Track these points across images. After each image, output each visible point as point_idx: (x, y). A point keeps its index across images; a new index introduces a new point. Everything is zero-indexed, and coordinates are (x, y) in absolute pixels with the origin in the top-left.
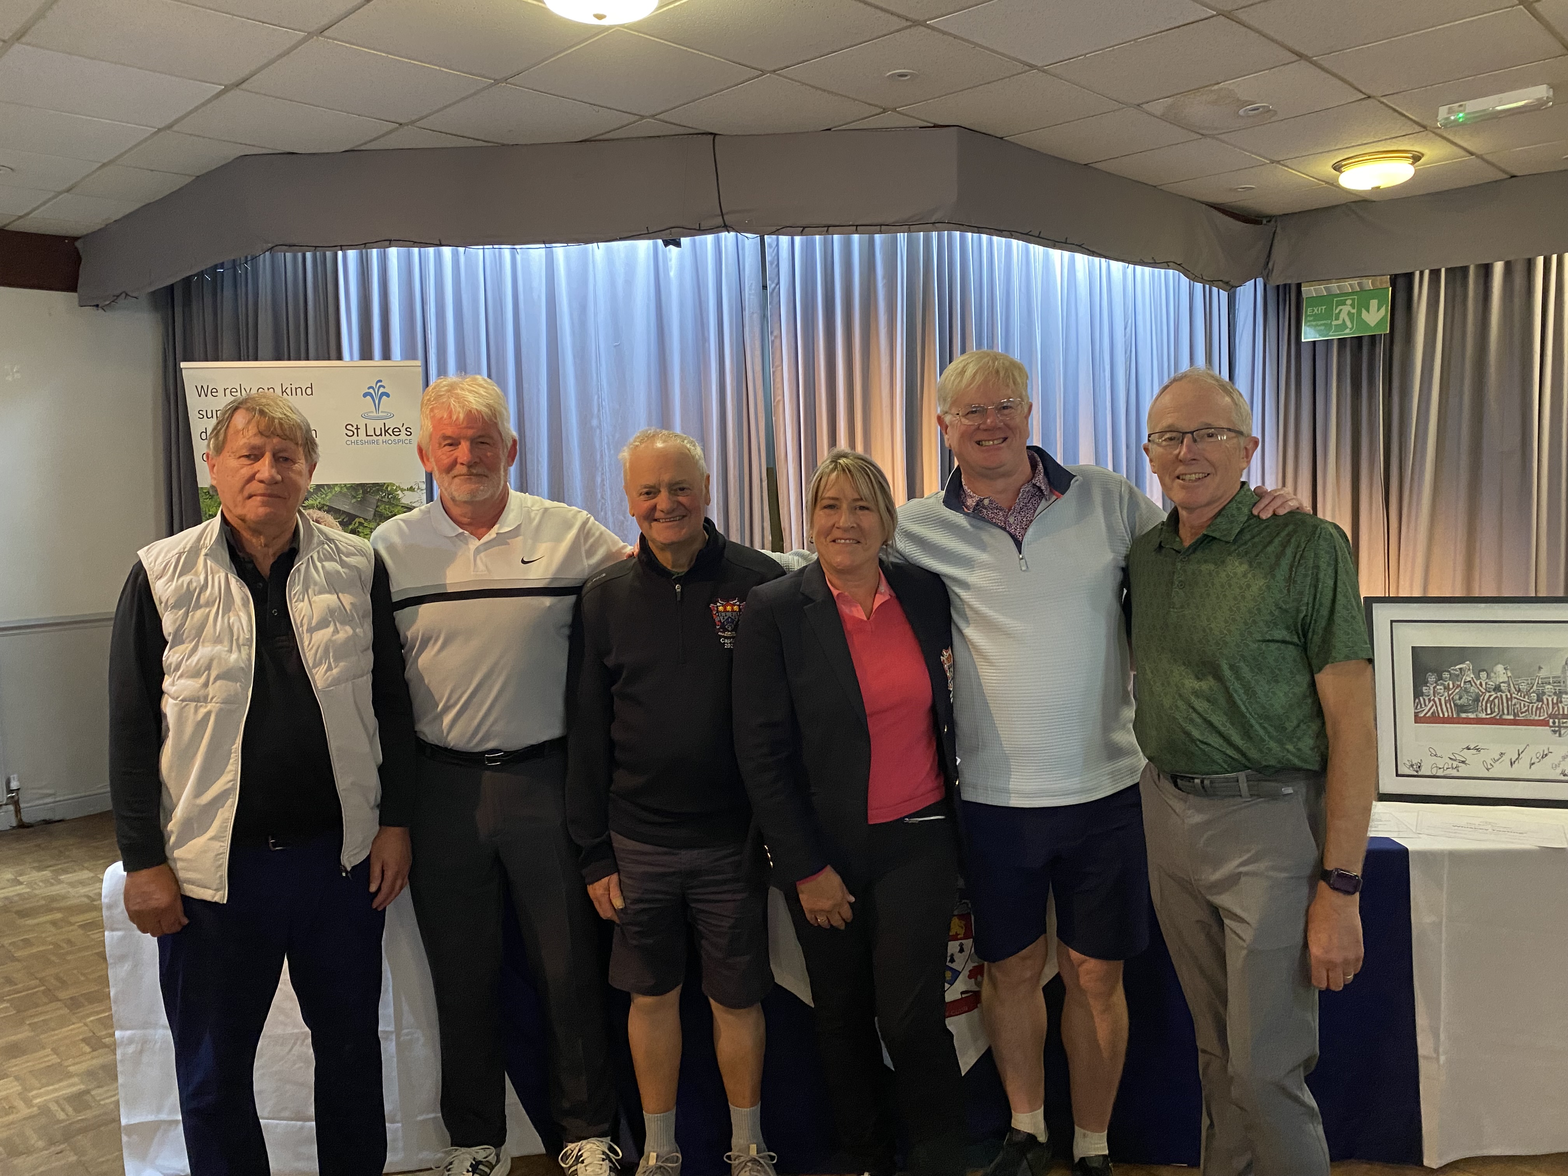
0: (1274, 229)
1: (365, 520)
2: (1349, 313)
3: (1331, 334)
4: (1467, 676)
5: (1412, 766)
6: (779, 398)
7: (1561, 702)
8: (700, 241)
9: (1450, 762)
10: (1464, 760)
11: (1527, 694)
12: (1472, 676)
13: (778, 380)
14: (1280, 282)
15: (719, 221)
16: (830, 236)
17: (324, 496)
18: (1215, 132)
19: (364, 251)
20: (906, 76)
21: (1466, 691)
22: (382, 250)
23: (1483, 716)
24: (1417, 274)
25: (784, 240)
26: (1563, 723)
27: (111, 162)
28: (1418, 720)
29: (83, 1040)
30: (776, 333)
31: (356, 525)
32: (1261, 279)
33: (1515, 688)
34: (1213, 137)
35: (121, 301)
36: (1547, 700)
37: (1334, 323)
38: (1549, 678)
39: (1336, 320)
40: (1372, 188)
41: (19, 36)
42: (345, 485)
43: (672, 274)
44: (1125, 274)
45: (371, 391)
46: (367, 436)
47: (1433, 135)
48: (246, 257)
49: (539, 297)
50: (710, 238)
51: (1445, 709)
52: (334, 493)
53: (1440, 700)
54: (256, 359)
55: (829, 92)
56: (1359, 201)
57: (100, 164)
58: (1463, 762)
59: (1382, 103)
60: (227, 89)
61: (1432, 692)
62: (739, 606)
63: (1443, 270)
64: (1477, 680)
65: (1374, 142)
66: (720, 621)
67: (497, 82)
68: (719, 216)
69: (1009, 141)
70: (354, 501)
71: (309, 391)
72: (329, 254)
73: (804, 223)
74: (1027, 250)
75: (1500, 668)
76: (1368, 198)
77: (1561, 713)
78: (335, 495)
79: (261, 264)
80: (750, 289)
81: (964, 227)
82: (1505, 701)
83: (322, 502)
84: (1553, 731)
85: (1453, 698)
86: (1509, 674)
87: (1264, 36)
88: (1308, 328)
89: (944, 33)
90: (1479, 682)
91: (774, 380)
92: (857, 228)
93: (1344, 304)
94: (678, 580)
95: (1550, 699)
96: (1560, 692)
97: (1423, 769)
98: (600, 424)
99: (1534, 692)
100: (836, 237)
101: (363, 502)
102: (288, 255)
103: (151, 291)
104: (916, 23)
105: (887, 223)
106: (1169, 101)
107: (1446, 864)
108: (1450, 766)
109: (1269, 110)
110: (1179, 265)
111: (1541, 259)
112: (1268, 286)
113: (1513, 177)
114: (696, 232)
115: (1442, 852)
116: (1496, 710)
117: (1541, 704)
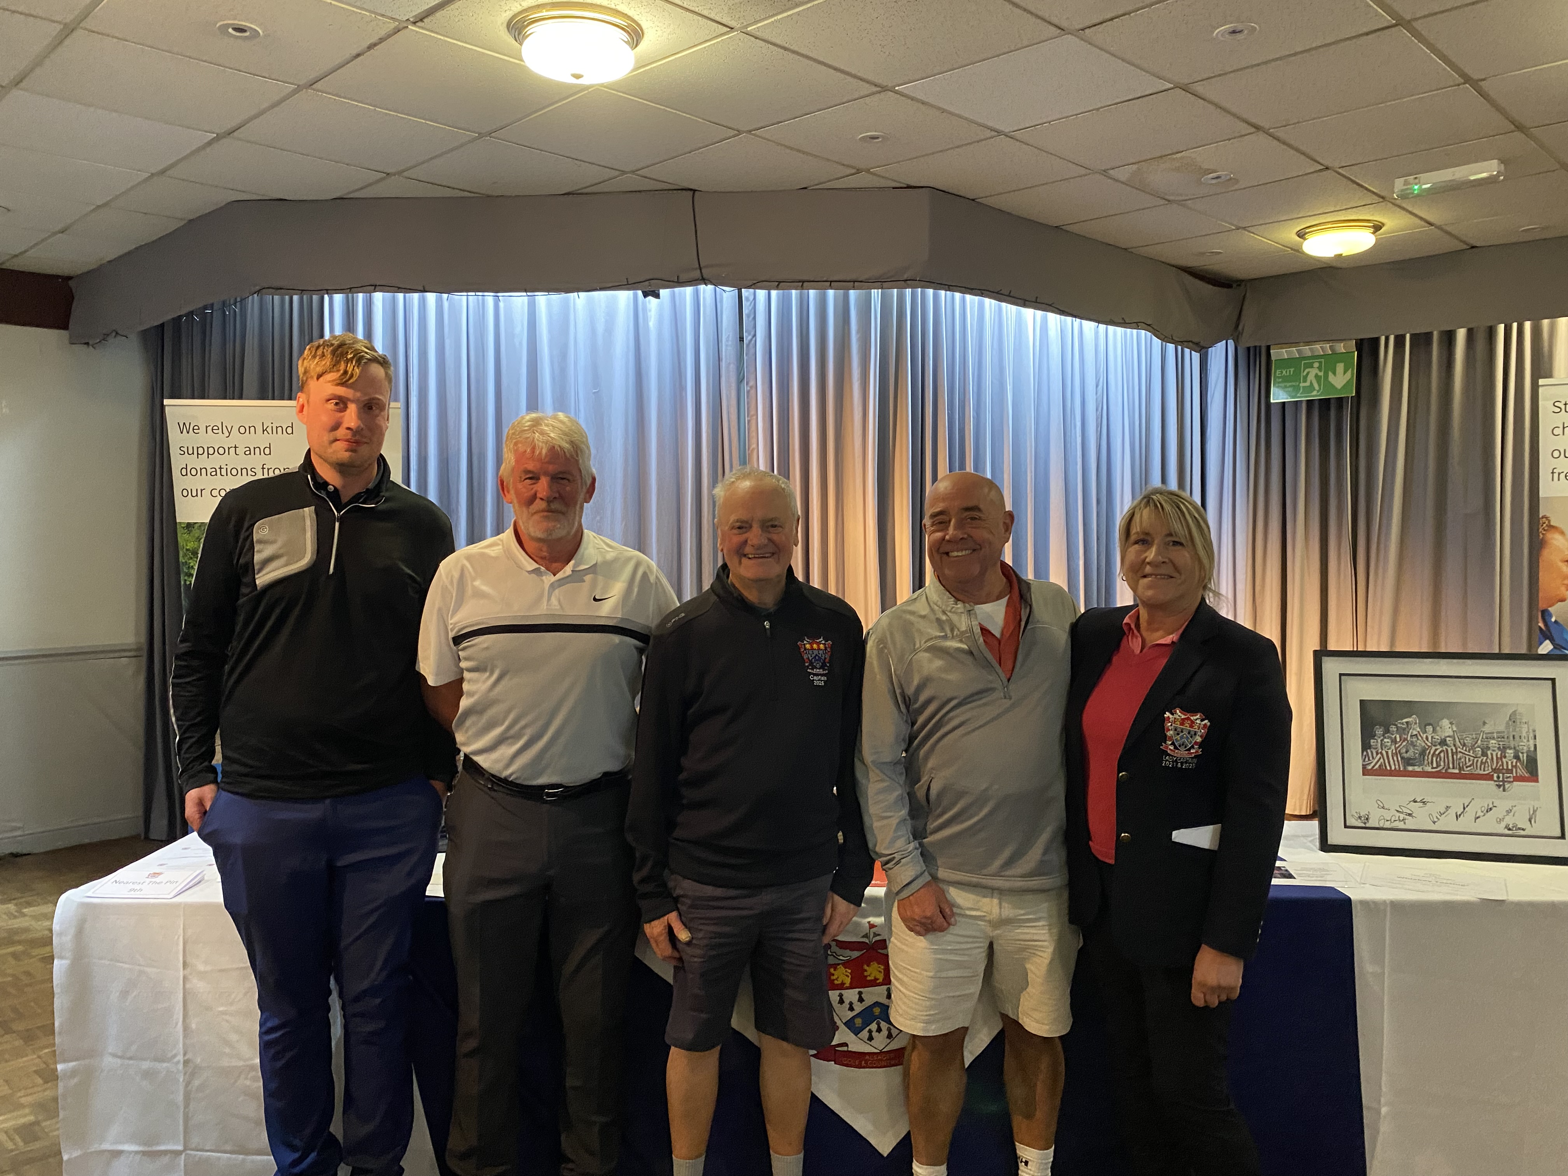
0: (1244, 293)
2: (1317, 376)
3: (1299, 395)
4: (1413, 729)
5: (1360, 817)
6: (754, 446)
7: (1505, 757)
8: (680, 293)
9: (1398, 814)
10: (1410, 812)
11: (1472, 749)
12: (1418, 729)
13: (753, 428)
14: (1251, 344)
15: (697, 274)
16: (806, 291)
18: (1181, 198)
19: (350, 295)
20: (878, 138)
21: (1413, 745)
22: (368, 294)
23: (1429, 769)
24: (1383, 339)
25: (761, 294)
26: (1508, 777)
27: (105, 205)
28: (1366, 772)
29: (35, 1072)
30: (752, 383)
32: (1231, 341)
33: (1460, 742)
34: (1181, 203)
35: (111, 340)
36: (1492, 754)
37: (1302, 385)
38: (1493, 733)
39: (1303, 382)
40: (1336, 256)
41: (17, 82)
43: (652, 324)
44: (1097, 334)
47: (1393, 206)
48: (236, 299)
49: (521, 343)
50: (689, 290)
51: (1392, 761)
53: (1387, 753)
54: (241, 398)
55: (804, 153)
56: (1326, 268)
57: (94, 207)
58: (1410, 815)
59: (1339, 174)
60: (219, 138)
61: (1379, 745)
62: (825, 644)
63: (1408, 336)
64: (1423, 733)
65: (1335, 211)
66: (808, 658)
67: (481, 135)
68: (697, 270)
69: (980, 203)
71: (288, 430)
72: (315, 297)
73: (779, 277)
74: (1000, 309)
75: (1445, 723)
76: (1334, 264)
77: (1505, 768)
79: (250, 305)
80: (727, 341)
81: (939, 285)
82: (1450, 755)
84: (1497, 785)
85: (1399, 751)
86: (1455, 729)
87: (1221, 110)
88: (1276, 389)
89: (913, 99)
90: (1425, 735)
91: (749, 429)
92: (831, 284)
93: (1312, 367)
94: (768, 617)
95: (1494, 754)
96: (1504, 747)
97: (1370, 821)
99: (1478, 746)
100: (812, 292)
102: (276, 298)
103: (143, 329)
104: (884, 89)
105: (860, 280)
106: (1135, 167)
107: (1388, 914)
108: (1397, 819)
109: (1231, 179)
110: (1149, 325)
111: (1501, 327)
112: (1239, 348)
113: (1473, 247)
114: (675, 284)
115: (1385, 901)
116: (1442, 764)
117: (1485, 758)
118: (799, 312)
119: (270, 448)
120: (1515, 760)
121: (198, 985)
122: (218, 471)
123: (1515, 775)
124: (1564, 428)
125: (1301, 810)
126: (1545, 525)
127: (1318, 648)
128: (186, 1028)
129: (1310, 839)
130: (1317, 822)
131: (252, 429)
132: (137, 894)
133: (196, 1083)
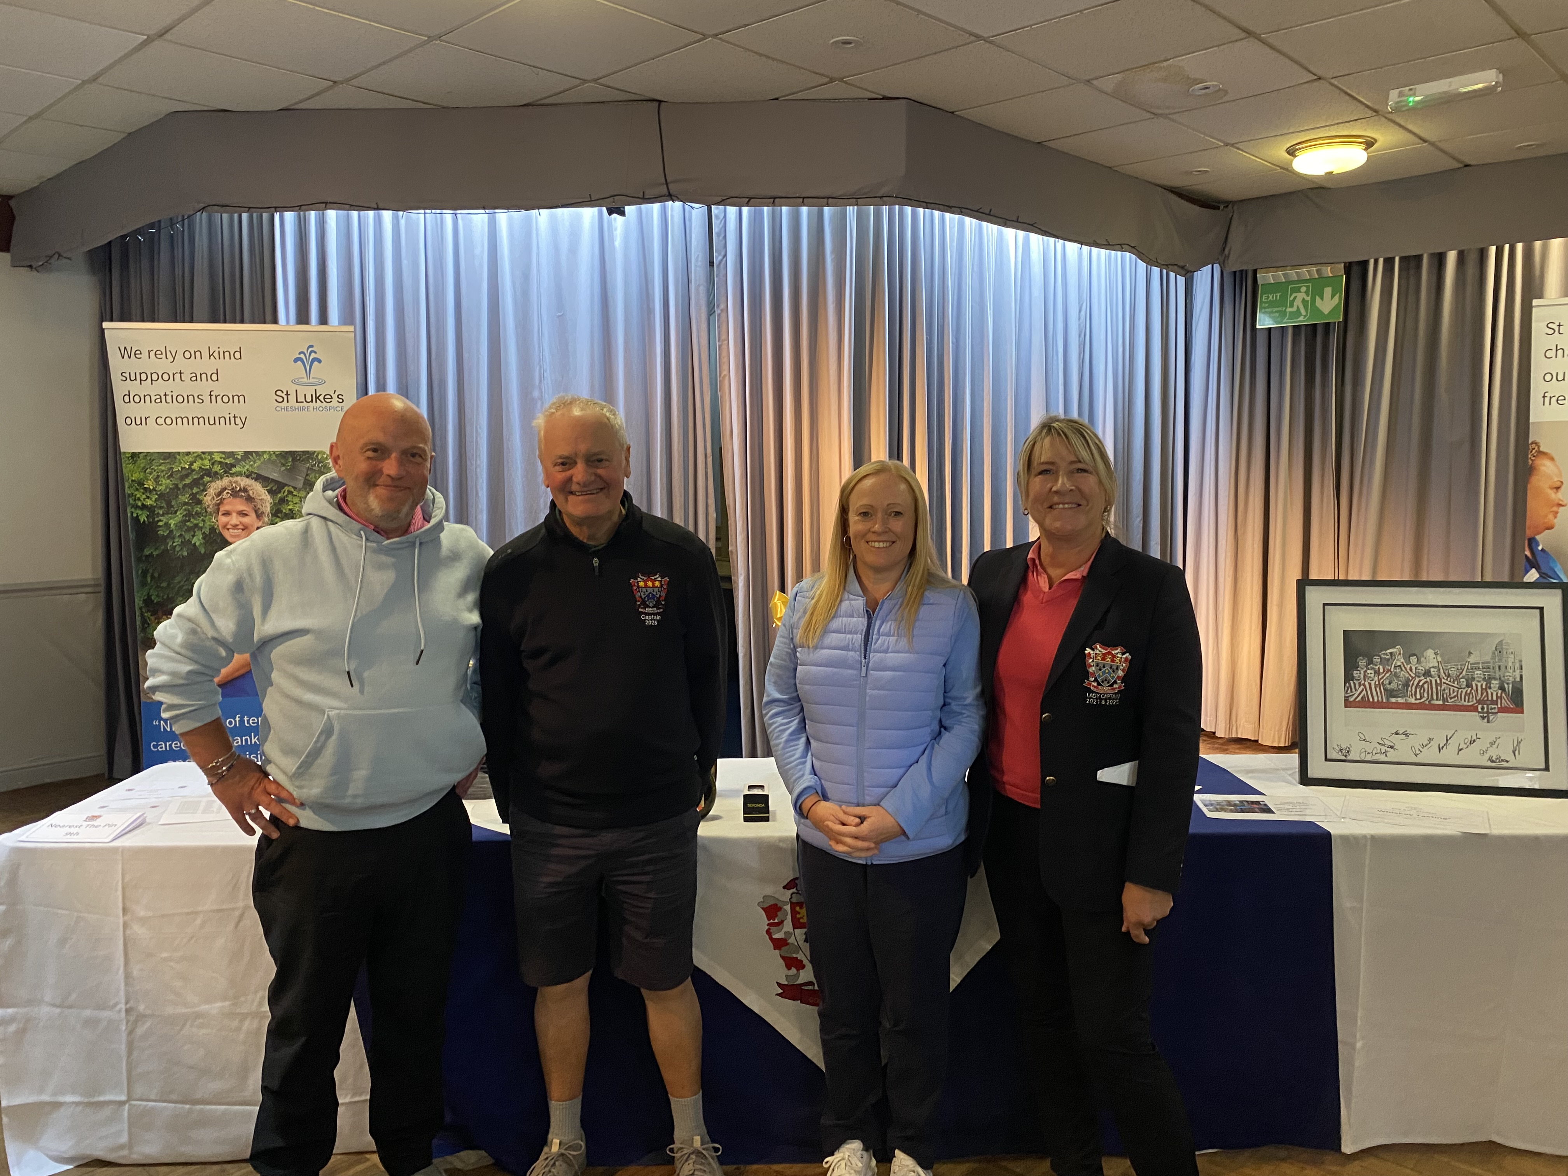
0: (1231, 214)
1: (295, 488)
2: (1304, 301)
3: (1285, 320)
4: (1398, 660)
5: (1341, 750)
6: (725, 372)
7: (1490, 688)
8: (646, 210)
9: (1379, 747)
10: (1392, 744)
11: (1457, 679)
12: (1402, 660)
13: (724, 354)
14: (1237, 268)
15: (663, 190)
16: (778, 208)
17: (252, 463)
18: (1167, 111)
19: (301, 213)
20: (850, 43)
21: (1396, 676)
22: (321, 212)
23: (1413, 700)
24: (1372, 262)
25: (732, 210)
26: (1492, 709)
27: (38, 115)
28: (1348, 704)
30: (722, 306)
31: (285, 494)
32: (1218, 265)
33: (1445, 673)
34: (1168, 117)
35: (54, 262)
37: (1289, 310)
39: (1290, 307)
40: (1326, 173)
42: (274, 453)
43: (618, 243)
44: (1080, 255)
45: (302, 356)
46: (297, 402)
47: (1386, 120)
48: (183, 216)
49: (481, 264)
50: (656, 207)
51: (1374, 694)
52: (262, 460)
53: (1370, 684)
54: (191, 321)
55: (773, 59)
56: (1316, 188)
57: (25, 118)
58: (1392, 747)
59: (1332, 84)
60: (150, 40)
61: (1362, 676)
62: (661, 581)
63: (1397, 259)
64: (1407, 664)
65: (1326, 126)
66: (641, 597)
67: (431, 39)
68: (663, 184)
69: (959, 116)
70: (283, 468)
71: (237, 355)
72: (265, 216)
73: (751, 193)
74: (980, 228)
75: (1430, 653)
76: (1325, 184)
78: (264, 462)
79: (198, 223)
80: (697, 261)
81: (916, 202)
82: (1434, 686)
83: (250, 469)
84: (1481, 717)
85: (1383, 683)
86: (1440, 659)
87: (1211, 10)
88: (1262, 315)
90: (1409, 666)
91: (720, 354)
92: (804, 200)
93: (1300, 292)
94: (596, 554)
96: (1489, 678)
97: (1352, 753)
98: (542, 396)
99: (1463, 677)
100: (784, 209)
101: (292, 470)
102: (225, 216)
103: (89, 249)
105: (833, 196)
106: (1119, 77)
107: (1368, 847)
108: (1379, 751)
109: (1220, 90)
110: (1134, 247)
111: (1493, 249)
112: (1225, 273)
113: (1466, 166)
114: (640, 200)
115: (1365, 837)
116: (1426, 695)
117: (1470, 689)
118: (771, 231)
119: (217, 374)
120: (1500, 692)
121: (138, 930)
122: (163, 398)
123: (1499, 706)
124: (1557, 350)
125: (1279, 742)
126: (1534, 451)
127: (1300, 578)
128: (128, 976)
129: (1289, 772)
130: (1297, 755)
131: (198, 354)
132: (75, 838)
133: (140, 1030)
